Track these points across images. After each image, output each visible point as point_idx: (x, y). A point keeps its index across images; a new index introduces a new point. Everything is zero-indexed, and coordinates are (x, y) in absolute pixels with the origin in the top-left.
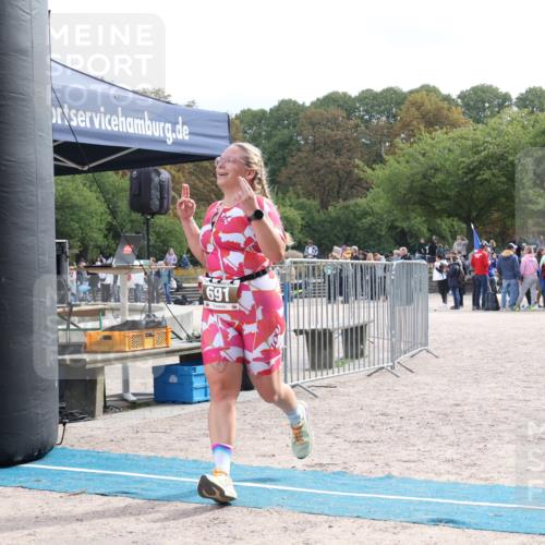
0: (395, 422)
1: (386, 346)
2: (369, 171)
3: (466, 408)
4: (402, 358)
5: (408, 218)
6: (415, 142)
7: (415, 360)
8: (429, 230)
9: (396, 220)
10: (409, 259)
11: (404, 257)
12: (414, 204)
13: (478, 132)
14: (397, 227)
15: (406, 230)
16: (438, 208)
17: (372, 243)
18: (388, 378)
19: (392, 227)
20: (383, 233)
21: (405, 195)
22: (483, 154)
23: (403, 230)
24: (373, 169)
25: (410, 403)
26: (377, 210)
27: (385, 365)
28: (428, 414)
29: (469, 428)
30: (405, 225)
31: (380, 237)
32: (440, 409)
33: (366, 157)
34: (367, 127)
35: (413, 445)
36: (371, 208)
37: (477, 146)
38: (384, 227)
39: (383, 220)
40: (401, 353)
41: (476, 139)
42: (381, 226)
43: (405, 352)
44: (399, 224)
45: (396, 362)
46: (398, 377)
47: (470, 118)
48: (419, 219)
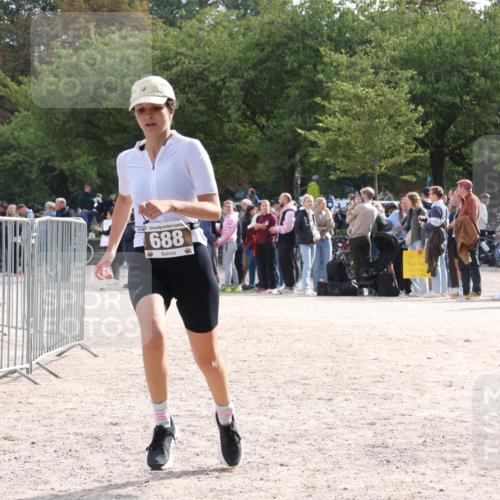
0: (23, 449)
1: (20, 339)
2: (14, 86)
3: (127, 428)
4: (46, 357)
5: (68, 157)
7: (63, 361)
8: (99, 175)
9: (52, 158)
10: (68, 215)
11: (61, 213)
12: (79, 135)
13: (169, 39)
14: (53, 169)
15: (67, 173)
16: (109, 143)
17: (17, 190)
18: (23, 385)
19: (46, 169)
20: (33, 177)
21: (65, 123)
22: (174, 70)
23: (62, 174)
24: (19, 83)
25: (47, 422)
26: (25, 143)
27: (18, 367)
28: (72, 437)
29: (127, 457)
30: (65, 166)
31: (28, 182)
32: (92, 430)
33: (11, 65)
34: (12, 22)
35: (46, 483)
36: (15, 139)
37: (167, 59)
38: (35, 169)
39: (34, 158)
40: (42, 350)
41: (166, 49)
42: (31, 165)
43: (49, 349)
44: (56, 164)
45: (34, 363)
46: (35, 383)
47: (161, 18)
48: (85, 158)
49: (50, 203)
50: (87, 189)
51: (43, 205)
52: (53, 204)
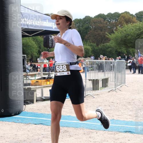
0: (116, 105)
1: (113, 84)
2: (110, 36)
3: (135, 101)
4: (118, 87)
5: (120, 49)
6: (123, 27)
7: (122, 88)
8: (127, 52)
9: (117, 49)
10: (121, 60)
11: (120, 59)
12: (122, 44)
13: (141, 24)
14: (118, 51)
15: (120, 52)
16: (129, 46)
17: (111, 55)
18: (114, 92)
19: (116, 51)
20: (114, 53)
21: (120, 42)
22: (142, 30)
23: (119, 52)
24: (111, 35)
25: (120, 99)
26: (112, 46)
27: (113, 89)
28: (125, 102)
29: (136, 106)
30: (120, 50)
31: (113, 54)
32: (128, 101)
33: (109, 32)
34: (109, 23)
35: (120, 111)
36: (110, 46)
37: (140, 28)
38: (114, 51)
39: (114, 49)
40: (118, 86)
41: (140, 26)
42: (113, 51)
43: (119, 86)
44: (118, 50)
45: (116, 88)
46: (117, 92)
47: (138, 20)
48: (124, 49)
49: (117, 58)
50: (125, 55)
51: (116, 58)
52: (118, 58)
